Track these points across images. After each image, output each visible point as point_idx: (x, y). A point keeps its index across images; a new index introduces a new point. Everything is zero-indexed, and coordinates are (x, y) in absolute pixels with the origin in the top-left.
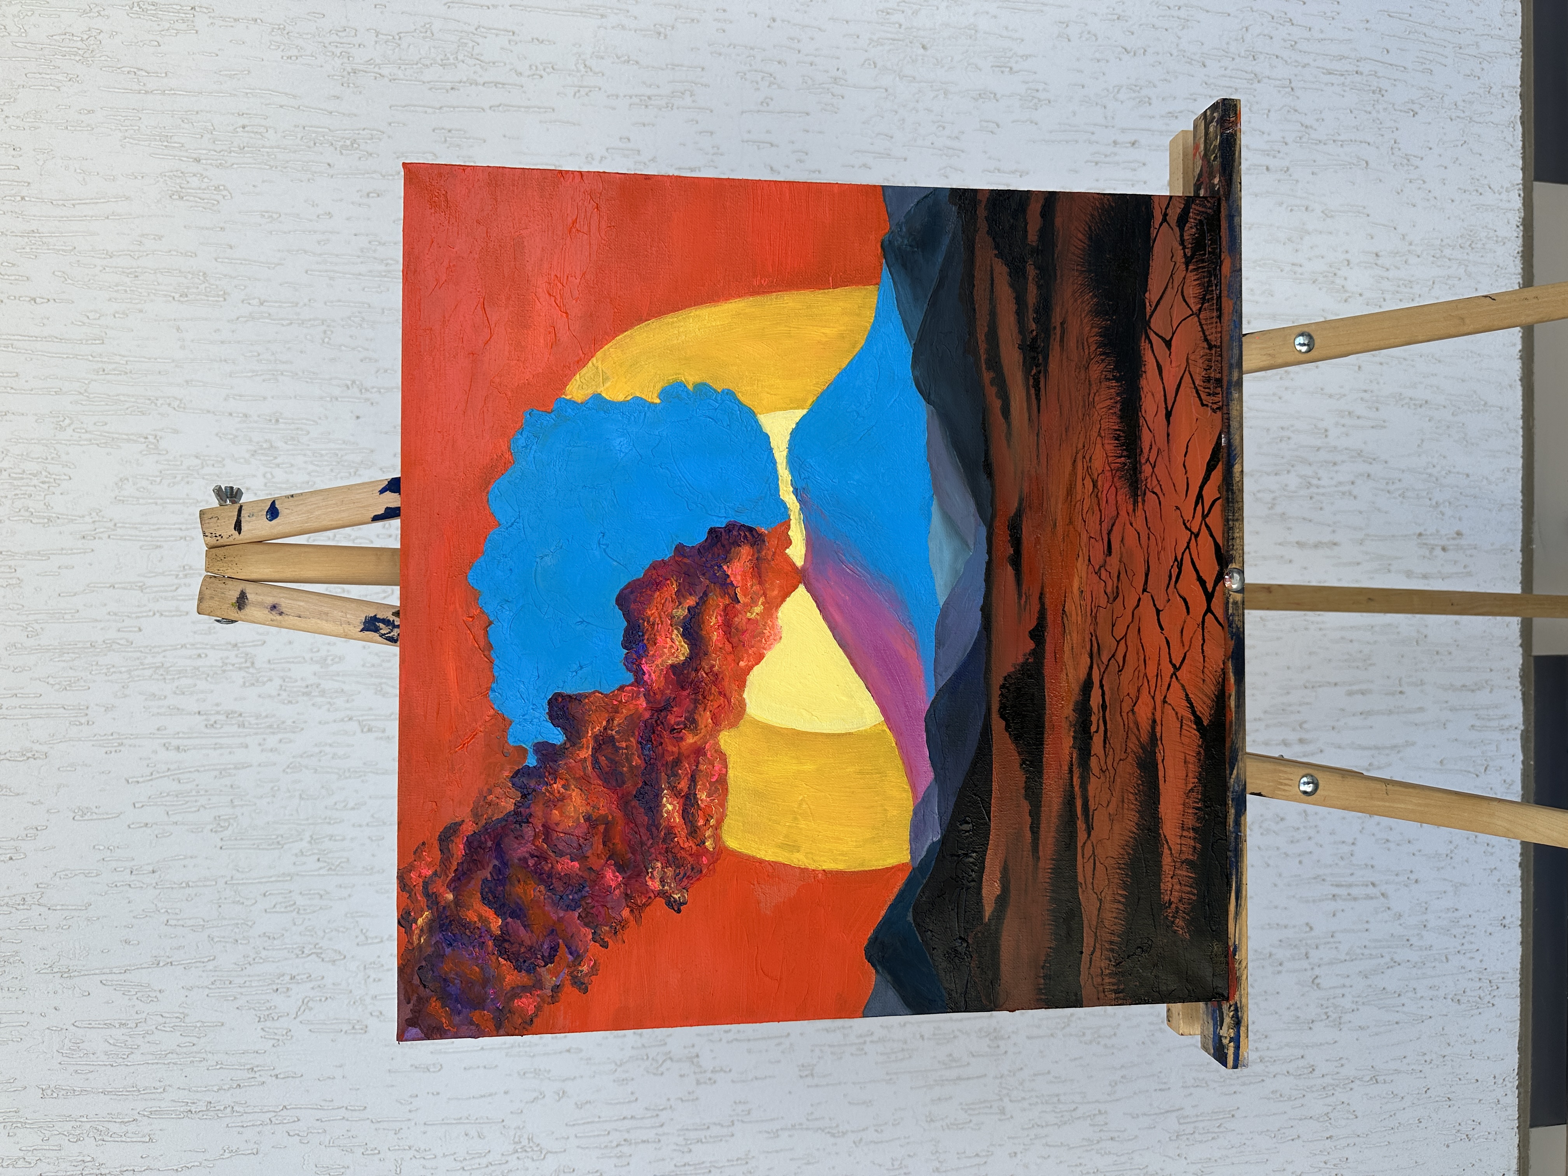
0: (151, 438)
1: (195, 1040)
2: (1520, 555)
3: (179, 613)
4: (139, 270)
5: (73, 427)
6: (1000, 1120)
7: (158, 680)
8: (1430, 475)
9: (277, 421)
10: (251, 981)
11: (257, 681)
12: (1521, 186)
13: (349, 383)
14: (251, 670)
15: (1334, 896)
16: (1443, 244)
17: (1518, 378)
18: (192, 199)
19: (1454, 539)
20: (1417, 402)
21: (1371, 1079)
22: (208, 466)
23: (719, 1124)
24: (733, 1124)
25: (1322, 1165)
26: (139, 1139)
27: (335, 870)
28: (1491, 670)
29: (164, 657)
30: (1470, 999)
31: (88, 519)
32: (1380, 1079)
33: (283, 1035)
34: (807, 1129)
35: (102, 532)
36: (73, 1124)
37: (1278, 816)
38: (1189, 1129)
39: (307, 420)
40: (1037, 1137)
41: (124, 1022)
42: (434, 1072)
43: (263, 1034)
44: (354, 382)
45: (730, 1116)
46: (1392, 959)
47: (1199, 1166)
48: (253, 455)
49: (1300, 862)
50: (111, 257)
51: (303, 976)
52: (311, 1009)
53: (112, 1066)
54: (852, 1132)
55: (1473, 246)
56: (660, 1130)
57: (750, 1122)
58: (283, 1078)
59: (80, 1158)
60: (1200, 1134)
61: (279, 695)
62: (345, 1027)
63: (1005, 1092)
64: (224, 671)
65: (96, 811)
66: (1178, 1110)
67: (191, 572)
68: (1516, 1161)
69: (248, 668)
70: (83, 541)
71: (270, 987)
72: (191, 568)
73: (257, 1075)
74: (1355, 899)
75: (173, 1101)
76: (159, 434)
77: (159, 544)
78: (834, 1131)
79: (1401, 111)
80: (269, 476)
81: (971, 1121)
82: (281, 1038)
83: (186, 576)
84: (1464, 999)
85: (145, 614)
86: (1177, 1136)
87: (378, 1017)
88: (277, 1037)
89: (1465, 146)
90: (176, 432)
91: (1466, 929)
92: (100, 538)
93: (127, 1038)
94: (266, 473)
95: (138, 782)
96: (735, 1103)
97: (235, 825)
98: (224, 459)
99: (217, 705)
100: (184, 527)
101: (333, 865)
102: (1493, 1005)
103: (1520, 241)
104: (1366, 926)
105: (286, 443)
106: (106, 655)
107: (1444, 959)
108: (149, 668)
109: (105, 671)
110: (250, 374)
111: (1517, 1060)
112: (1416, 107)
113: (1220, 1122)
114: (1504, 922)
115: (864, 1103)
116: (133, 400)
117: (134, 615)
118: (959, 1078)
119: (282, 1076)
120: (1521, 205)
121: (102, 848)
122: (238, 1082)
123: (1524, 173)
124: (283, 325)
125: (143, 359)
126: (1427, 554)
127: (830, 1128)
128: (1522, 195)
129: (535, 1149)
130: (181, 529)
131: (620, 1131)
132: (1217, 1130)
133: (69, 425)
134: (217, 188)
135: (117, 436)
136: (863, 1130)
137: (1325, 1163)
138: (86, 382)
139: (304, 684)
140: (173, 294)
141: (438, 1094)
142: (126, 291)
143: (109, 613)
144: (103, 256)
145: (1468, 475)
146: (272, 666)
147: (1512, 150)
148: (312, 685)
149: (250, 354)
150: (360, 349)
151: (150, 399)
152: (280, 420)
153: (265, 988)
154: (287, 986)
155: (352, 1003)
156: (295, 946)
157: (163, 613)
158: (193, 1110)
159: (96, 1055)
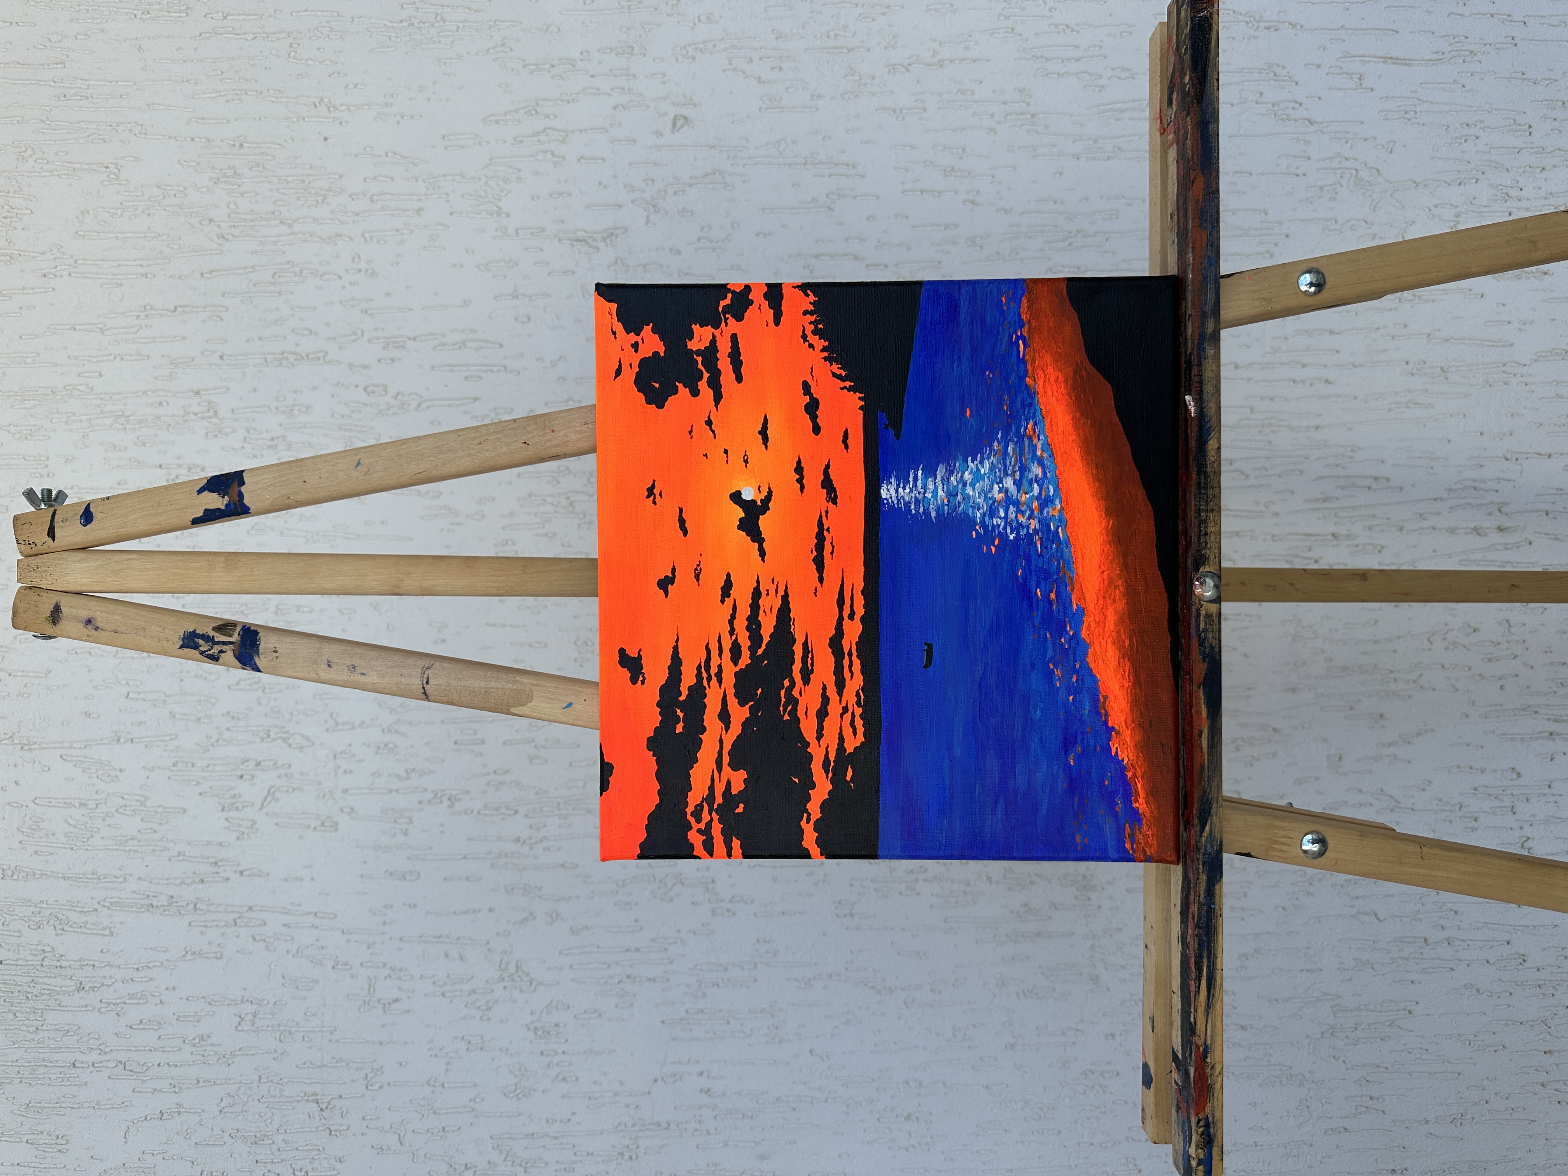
0: (112, 168)
1: (156, 827)
3: (139, 357)
5: (35, 157)
6: (1092, 991)
7: (118, 430)
9: (241, 145)
10: (214, 765)
11: (220, 432)
13: (317, 101)
14: (214, 420)
15: (1551, 734)
22: (169, 196)
23: (739, 965)
24: (756, 967)
26: (99, 932)
29: (125, 405)
31: (49, 256)
33: (248, 828)
34: (846, 981)
35: (64, 270)
36: (33, 909)
37: (1469, 626)
38: (1350, 1023)
39: (272, 143)
41: (84, 802)
42: (411, 881)
43: (226, 824)
44: (322, 99)
45: (753, 957)
48: (216, 183)
49: (1502, 687)
51: (268, 763)
52: (277, 800)
53: (72, 849)
54: (903, 989)
56: (669, 968)
57: (777, 966)
58: (248, 876)
59: (40, 948)
60: (1364, 1030)
61: (243, 448)
62: (314, 823)
63: (1098, 956)
64: (185, 421)
66: (1334, 999)
67: (153, 312)
69: (211, 417)
70: (45, 279)
71: (233, 773)
72: (152, 308)
73: (220, 870)
75: (134, 892)
76: (121, 163)
77: (119, 281)
78: (879, 987)
80: (232, 206)
81: (1054, 990)
82: (246, 831)
83: (147, 316)
85: (105, 358)
86: (1333, 1032)
87: (349, 814)
88: (242, 829)
90: (137, 159)
92: (61, 276)
93: (87, 820)
94: (229, 203)
96: (758, 941)
98: (186, 188)
99: (179, 458)
100: (145, 263)
105: (250, 169)
106: (66, 402)
108: (109, 417)
109: (65, 419)
110: (213, 95)
113: (1393, 1019)
115: (916, 954)
116: (95, 127)
117: (94, 359)
118: (1038, 935)
119: (247, 873)
122: (202, 877)
124: (247, 40)
125: (104, 83)
127: (876, 983)
129: (525, 979)
130: (142, 266)
131: (623, 965)
132: (1388, 1028)
133: (31, 156)
135: (78, 166)
136: (916, 988)
138: (48, 109)
140: (135, 12)
141: (415, 906)
143: (69, 357)
146: (236, 416)
149: (213, 73)
150: (328, 62)
151: (110, 126)
152: (245, 145)
153: (228, 773)
154: (252, 772)
155: (321, 796)
156: (260, 729)
157: (125, 357)
158: (155, 904)
159: (56, 836)
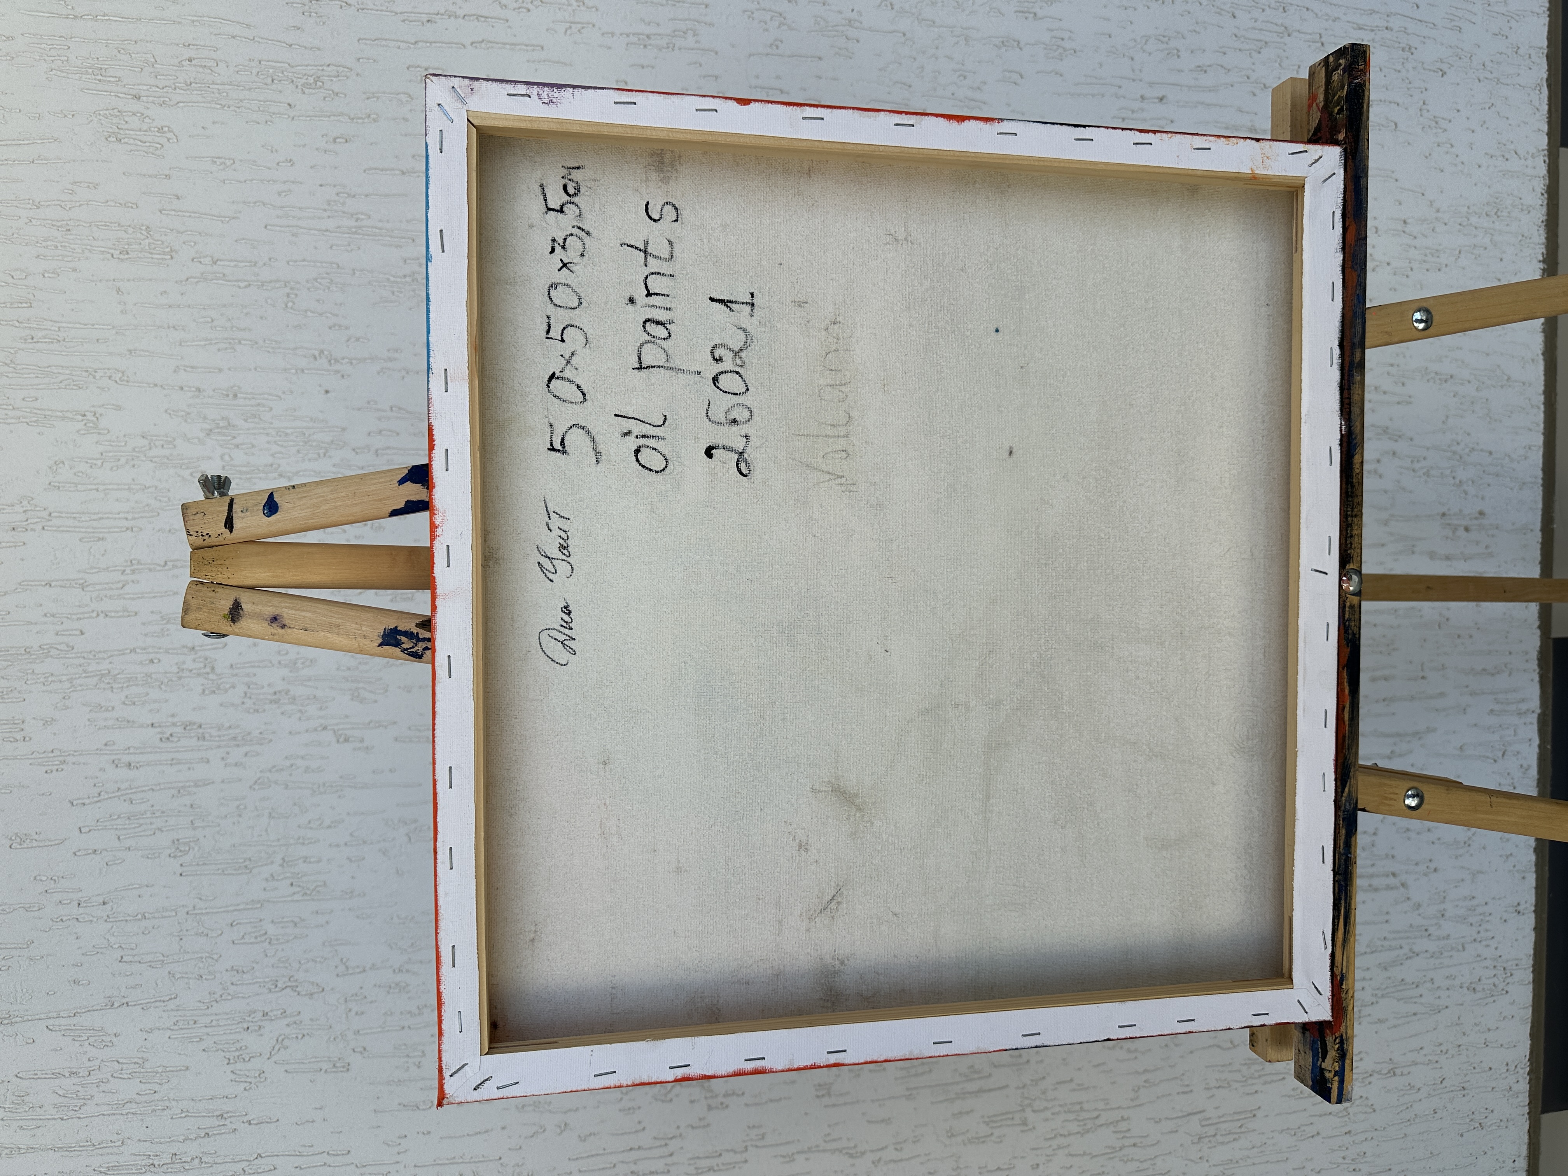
0: (90, 416)
1: (156, 1087)
2: (1539, 534)
3: (126, 614)
4: (72, 223)
6: (1022, 1131)
7: (104, 689)
8: (1454, 453)
9: (235, 396)
10: (218, 1020)
11: (219, 688)
12: (1546, 152)
13: (317, 353)
14: (211, 676)
16: (1471, 211)
17: (1540, 352)
18: (132, 141)
19: (1476, 518)
20: (1442, 377)
21: (1389, 1072)
22: (156, 447)
23: (732, 1150)
24: (746, 1150)
25: (1341, 1160)
27: (310, 895)
28: (1510, 653)
29: (111, 663)
30: (1485, 987)
31: (18, 508)
32: (1398, 1071)
33: (255, 1077)
34: (824, 1151)
35: (35, 523)
38: (1211, 1131)
39: (270, 394)
40: (1059, 1147)
41: (75, 1070)
42: (424, 1110)
43: (233, 1077)
44: (322, 352)
45: (744, 1141)
46: (1411, 950)
47: (1221, 1168)
48: (208, 435)
50: (38, 208)
51: (275, 1013)
52: (286, 1048)
53: (62, 1119)
54: (872, 1151)
55: (1499, 213)
56: (669, 1160)
57: (764, 1146)
58: (257, 1124)
60: (1222, 1135)
61: (243, 703)
62: (325, 1066)
63: (1027, 1102)
65: (36, 837)
66: (1200, 1112)
67: (140, 567)
68: (1525, 1147)
69: (208, 673)
70: (13, 533)
71: (240, 1025)
72: (139, 563)
73: (228, 1122)
74: (1376, 890)
75: (134, 1155)
76: (100, 411)
77: (101, 535)
78: (851, 1152)
79: (1430, 70)
80: (227, 458)
81: (992, 1134)
82: (253, 1080)
83: (133, 571)
84: (1479, 988)
85: (86, 615)
86: (1199, 1139)
87: (361, 1053)
88: (249, 1080)
89: (1493, 108)
90: (119, 408)
91: (1482, 917)
92: (32, 530)
93: (79, 1088)
94: (223, 455)
95: (84, 804)
96: (749, 1127)
97: (196, 848)
98: (174, 439)
99: (173, 716)
100: (130, 516)
101: (308, 889)
102: (1507, 992)
103: (1544, 210)
104: (1387, 917)
105: (246, 421)
106: (43, 662)
107: (1460, 947)
108: (94, 676)
109: (42, 680)
110: (202, 343)
111: (1529, 1047)
112: (1445, 67)
113: (1241, 1122)
114: (1519, 908)
115: (883, 1121)
116: (68, 372)
117: (74, 617)
118: (981, 1091)
119: (255, 1122)
120: (1545, 172)
121: (44, 878)
122: (207, 1131)
123: (1549, 139)
124: (239, 287)
125: (78, 326)
126: (1450, 534)
127: (848, 1148)
128: (1547, 161)
130: (127, 519)
131: (627, 1163)
132: (1239, 1130)
134: (160, 130)
135: (49, 413)
136: (882, 1149)
137: (1344, 1158)
138: (12, 351)
139: (272, 690)
140: (111, 251)
141: (429, 1133)
142: (56, 247)
143: (45, 615)
144: (29, 206)
145: (1491, 453)
146: (236, 671)
147: (1538, 114)
148: (280, 692)
149: (202, 320)
150: (329, 315)
151: (87, 371)
152: (239, 395)
153: (234, 1027)
154: (259, 1023)
155: (332, 1039)
156: (267, 980)
157: (109, 614)
158: (156, 1163)
159: (44, 1109)
